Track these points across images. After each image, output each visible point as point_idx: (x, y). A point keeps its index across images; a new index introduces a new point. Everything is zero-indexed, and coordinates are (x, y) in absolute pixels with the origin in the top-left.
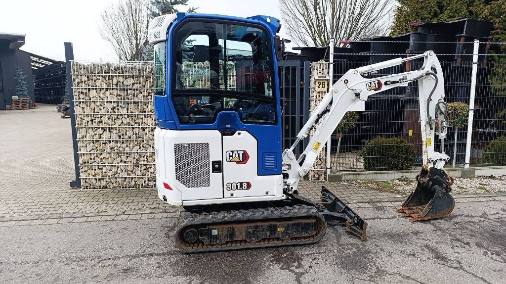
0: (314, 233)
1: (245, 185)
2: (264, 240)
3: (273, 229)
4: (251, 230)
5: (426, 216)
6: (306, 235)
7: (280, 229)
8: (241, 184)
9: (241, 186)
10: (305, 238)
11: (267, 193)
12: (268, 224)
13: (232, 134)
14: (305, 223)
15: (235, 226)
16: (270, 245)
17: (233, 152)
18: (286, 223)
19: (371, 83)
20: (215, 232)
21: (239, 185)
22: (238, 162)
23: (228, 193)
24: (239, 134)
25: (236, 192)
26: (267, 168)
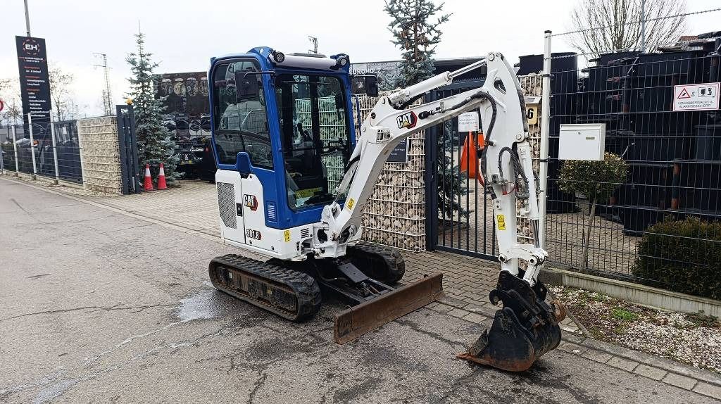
0: (294, 309)
1: (257, 235)
2: (259, 299)
3: (264, 288)
4: (251, 283)
5: (480, 355)
6: (288, 308)
7: (269, 292)
8: (255, 232)
9: (255, 235)
10: (287, 311)
11: (273, 248)
12: (261, 282)
13: (246, 177)
14: (286, 292)
15: (242, 275)
16: (261, 306)
17: (247, 196)
18: (273, 286)
19: (402, 116)
20: (231, 275)
22: (252, 208)
23: (248, 239)
24: (251, 177)
25: (252, 240)
26: (271, 219)
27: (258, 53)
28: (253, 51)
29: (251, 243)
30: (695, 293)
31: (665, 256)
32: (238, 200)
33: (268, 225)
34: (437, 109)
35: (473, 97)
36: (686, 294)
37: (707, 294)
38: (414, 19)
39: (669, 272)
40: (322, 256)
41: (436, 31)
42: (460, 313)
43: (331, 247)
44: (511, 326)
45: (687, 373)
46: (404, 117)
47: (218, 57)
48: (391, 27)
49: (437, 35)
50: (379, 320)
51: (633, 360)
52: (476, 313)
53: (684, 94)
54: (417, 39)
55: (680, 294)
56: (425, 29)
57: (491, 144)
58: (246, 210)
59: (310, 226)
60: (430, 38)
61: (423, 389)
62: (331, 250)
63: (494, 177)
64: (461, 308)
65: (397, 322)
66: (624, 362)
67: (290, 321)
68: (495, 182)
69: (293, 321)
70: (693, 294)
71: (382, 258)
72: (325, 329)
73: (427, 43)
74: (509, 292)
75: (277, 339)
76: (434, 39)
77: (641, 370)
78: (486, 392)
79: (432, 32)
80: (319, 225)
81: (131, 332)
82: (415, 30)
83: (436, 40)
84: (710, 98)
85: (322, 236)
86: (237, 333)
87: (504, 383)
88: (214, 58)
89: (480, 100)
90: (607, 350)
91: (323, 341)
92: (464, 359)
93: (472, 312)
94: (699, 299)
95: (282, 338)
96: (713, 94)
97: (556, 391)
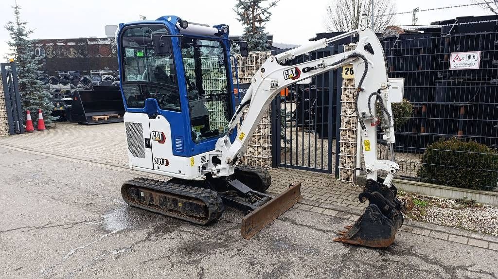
0: (204, 216)
1: (165, 162)
2: (170, 210)
3: (175, 202)
4: (162, 199)
5: (352, 238)
6: (198, 216)
7: (180, 205)
8: (163, 160)
9: (163, 162)
10: (196, 218)
11: (180, 172)
12: (172, 197)
13: (154, 118)
14: (196, 204)
15: (153, 193)
16: (173, 216)
17: (155, 132)
18: (184, 200)
19: (288, 71)
20: (142, 194)
21: (161, 160)
22: (160, 142)
23: (156, 166)
24: (159, 118)
25: (160, 166)
26: (178, 150)
27: (167, 21)
28: (162, 18)
29: (159, 168)
30: (463, 187)
31: (443, 163)
32: (146, 135)
33: (175, 154)
34: (319, 65)
35: (350, 57)
36: (456, 187)
37: (470, 187)
38: (252, 3)
39: (445, 174)
40: (219, 175)
41: (268, 13)
42: (319, 210)
43: (225, 169)
44: (378, 217)
45: (479, 238)
46: (290, 71)
47: (126, 23)
48: (236, 9)
49: (268, 15)
50: (268, 219)
51: (444, 232)
52: (329, 209)
53: (457, 58)
54: (254, 17)
55: (452, 187)
56: (260, 11)
57: (362, 90)
58: (154, 143)
59: (206, 154)
60: (263, 17)
61: (323, 266)
62: (224, 170)
63: (363, 113)
64: (318, 206)
65: (279, 219)
66: (439, 234)
67: (200, 225)
68: (364, 117)
69: (203, 225)
70: (461, 187)
71: (257, 175)
72: (230, 229)
73: (261, 21)
74: (373, 193)
75: (197, 240)
76: (266, 18)
77: (452, 238)
78: (366, 264)
79: (265, 13)
80: (213, 153)
81: (72, 245)
82: (253, 11)
83: (267, 19)
84: (473, 61)
85: (216, 161)
86: (163, 238)
87: (374, 256)
88: (123, 24)
89: (354, 59)
90: (426, 227)
91: (234, 238)
92: (339, 242)
93: (326, 208)
94: (465, 190)
95: (201, 239)
96: (476, 59)
97: (410, 258)
